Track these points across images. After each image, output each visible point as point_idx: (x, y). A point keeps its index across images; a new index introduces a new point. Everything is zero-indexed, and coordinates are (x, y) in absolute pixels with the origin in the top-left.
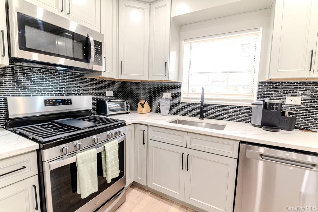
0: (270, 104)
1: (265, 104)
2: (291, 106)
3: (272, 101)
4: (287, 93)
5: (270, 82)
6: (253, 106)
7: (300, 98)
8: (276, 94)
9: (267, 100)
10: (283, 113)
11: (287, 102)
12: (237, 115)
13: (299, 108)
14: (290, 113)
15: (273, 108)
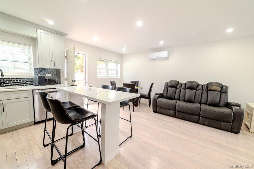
0: (41, 76)
1: (39, 77)
2: (48, 77)
3: (42, 75)
4: (46, 72)
5: (39, 69)
6: (33, 78)
7: (51, 74)
8: (42, 73)
9: (39, 75)
10: (46, 79)
11: (47, 76)
12: (25, 83)
13: (51, 77)
14: (48, 79)
15: (42, 78)
